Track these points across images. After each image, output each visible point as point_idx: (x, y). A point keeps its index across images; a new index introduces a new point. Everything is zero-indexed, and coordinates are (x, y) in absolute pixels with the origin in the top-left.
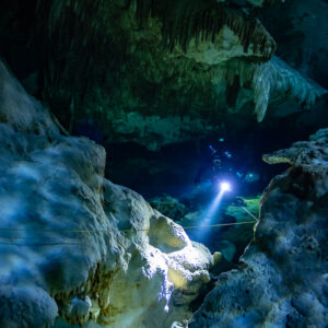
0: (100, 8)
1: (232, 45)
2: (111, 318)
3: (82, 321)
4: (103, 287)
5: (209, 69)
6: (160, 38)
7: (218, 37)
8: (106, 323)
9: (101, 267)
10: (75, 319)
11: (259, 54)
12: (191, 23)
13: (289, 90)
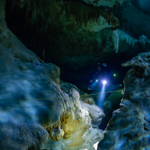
0: (51, 13)
1: (103, 23)
2: (68, 136)
3: (58, 138)
4: (65, 123)
5: (95, 34)
6: (76, 23)
7: (98, 20)
8: (67, 138)
9: (64, 114)
10: (55, 138)
11: (114, 26)
12: (87, 16)
13: (125, 40)
